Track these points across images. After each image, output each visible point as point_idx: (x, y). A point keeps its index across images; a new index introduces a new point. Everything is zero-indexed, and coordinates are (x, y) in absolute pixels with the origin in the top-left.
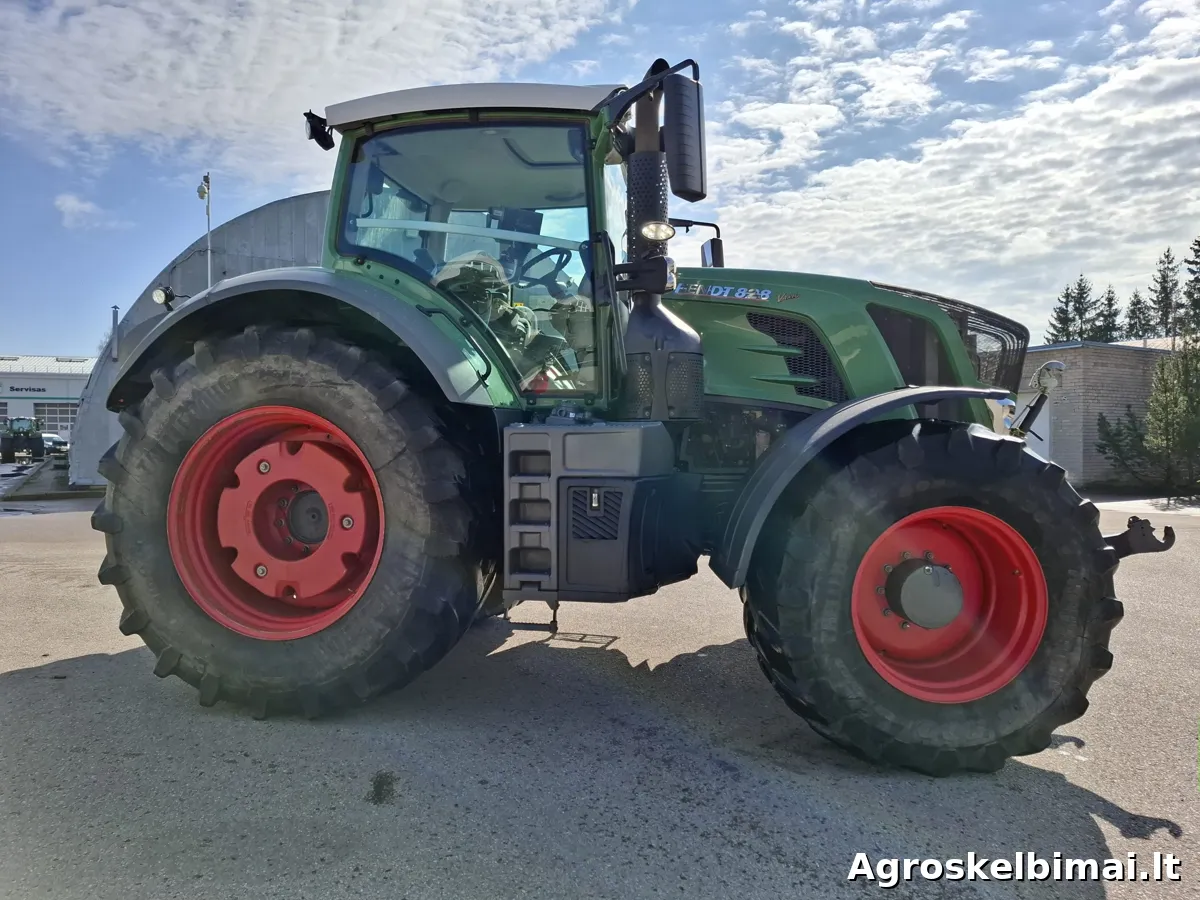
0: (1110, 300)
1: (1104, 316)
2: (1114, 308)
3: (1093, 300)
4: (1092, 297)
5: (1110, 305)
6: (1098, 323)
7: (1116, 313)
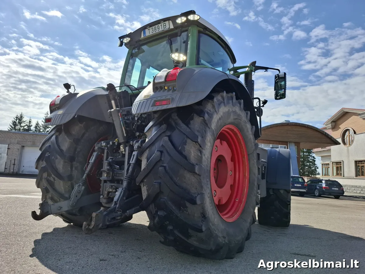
0: (30, 122)
1: (27, 126)
2: (31, 124)
3: (24, 121)
4: (24, 119)
5: (30, 123)
6: (25, 128)
7: (31, 126)
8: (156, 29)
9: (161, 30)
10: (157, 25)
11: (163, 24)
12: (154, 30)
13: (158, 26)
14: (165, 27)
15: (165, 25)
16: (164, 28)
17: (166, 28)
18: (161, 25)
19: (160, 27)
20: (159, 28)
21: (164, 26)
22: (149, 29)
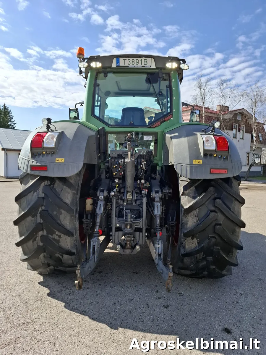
8: (134, 62)
9: (140, 65)
10: (136, 59)
11: (144, 60)
12: (131, 62)
13: (138, 59)
14: (146, 63)
15: (146, 62)
16: (144, 64)
17: (147, 65)
18: (141, 60)
19: (140, 62)
20: (138, 62)
21: (144, 62)
22: (125, 60)
